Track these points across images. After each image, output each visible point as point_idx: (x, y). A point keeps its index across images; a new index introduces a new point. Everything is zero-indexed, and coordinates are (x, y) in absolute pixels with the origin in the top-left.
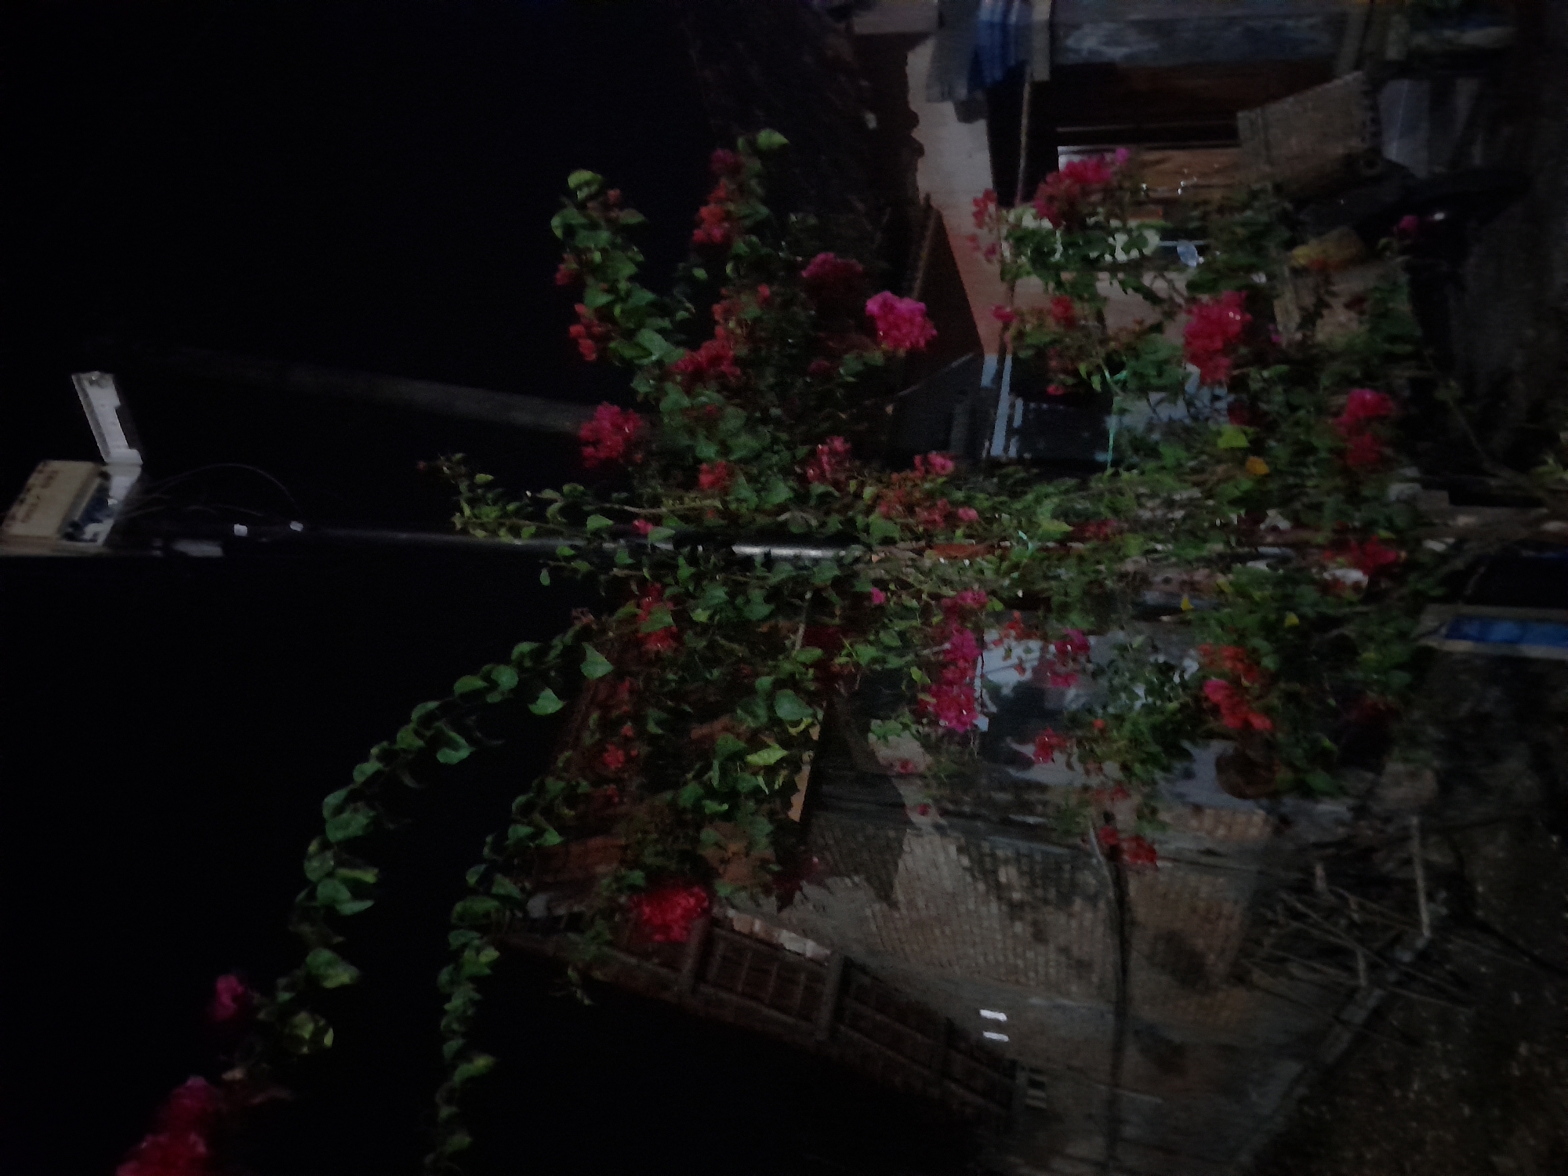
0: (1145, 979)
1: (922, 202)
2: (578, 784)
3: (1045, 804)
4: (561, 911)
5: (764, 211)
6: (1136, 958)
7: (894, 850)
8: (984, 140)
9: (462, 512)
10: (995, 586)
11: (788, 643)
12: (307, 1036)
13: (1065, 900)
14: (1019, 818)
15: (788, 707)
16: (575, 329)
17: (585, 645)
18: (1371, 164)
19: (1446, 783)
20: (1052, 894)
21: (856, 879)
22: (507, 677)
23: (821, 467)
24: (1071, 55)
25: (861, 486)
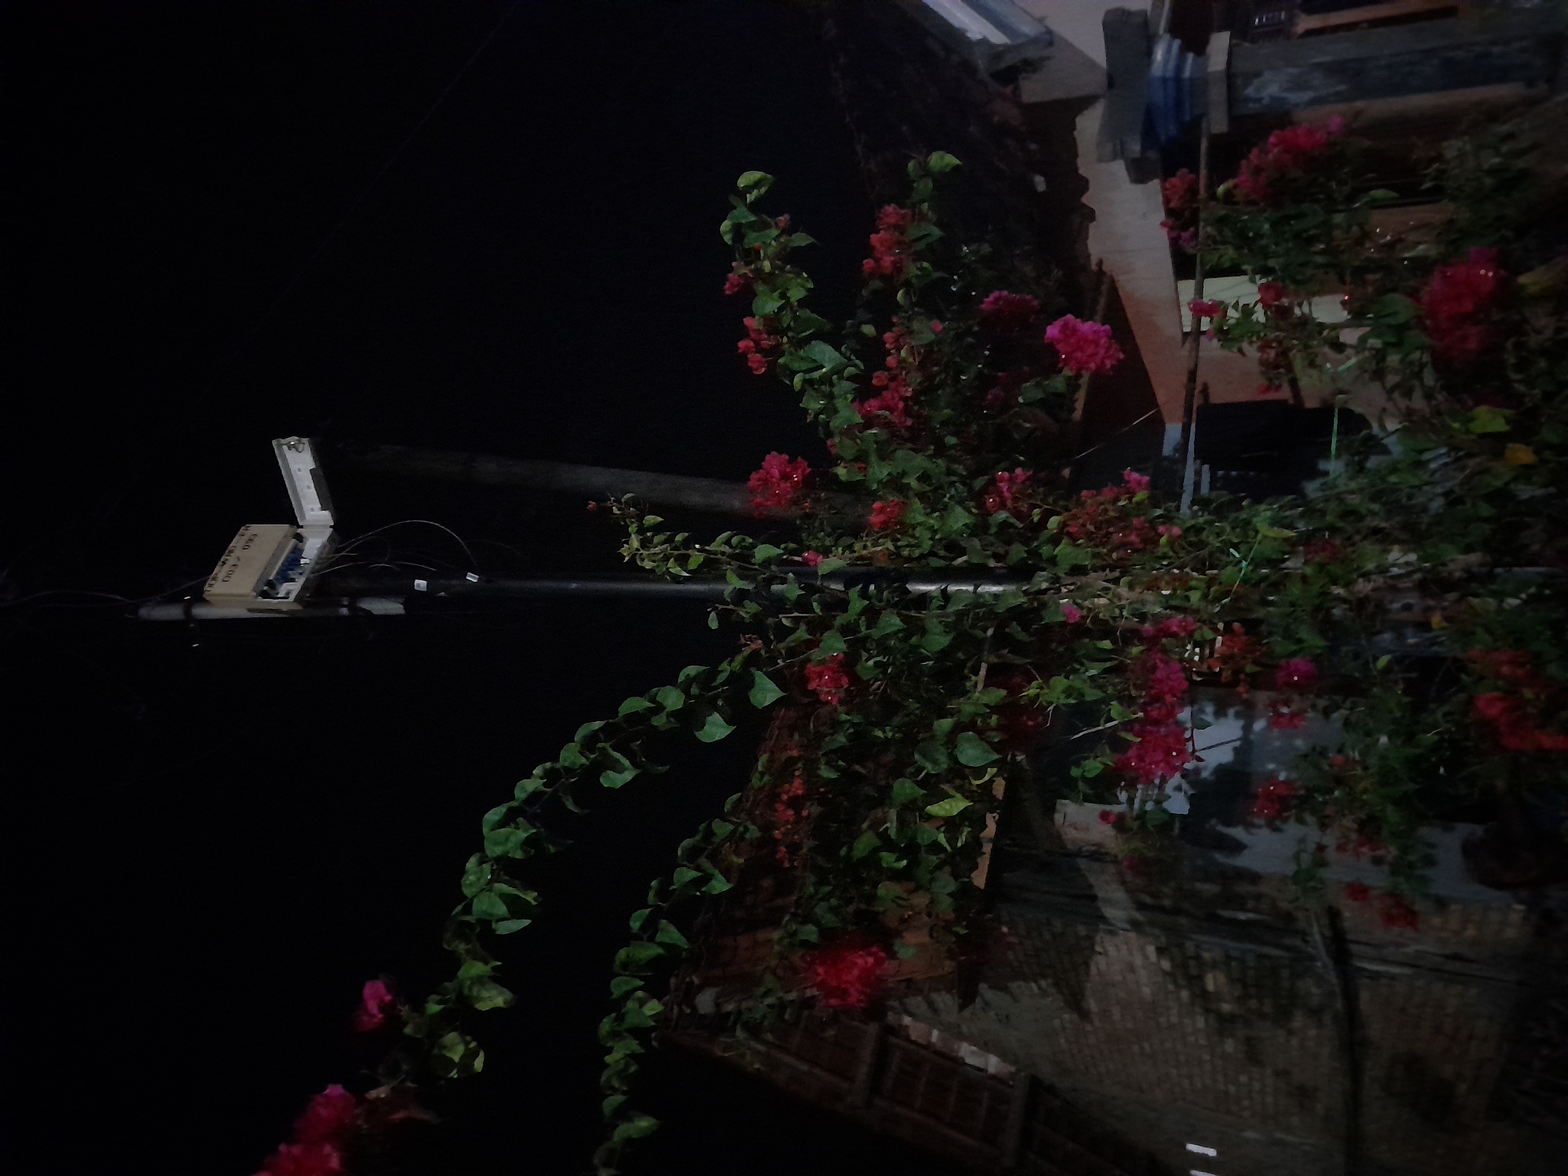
0: (1380, 1112)
1: (1094, 267)
2: (746, 829)
3: (1259, 897)
4: (730, 1007)
5: (936, 232)
7: (1084, 951)
8: (1158, 201)
9: (630, 544)
11: (968, 684)
12: (456, 1059)
13: (1282, 1016)
14: (1226, 914)
15: (971, 753)
16: (743, 344)
17: (753, 670)
20: (1268, 1008)
21: (1043, 983)
22: (673, 699)
23: (1000, 494)
24: (1251, 105)
25: (1046, 515)
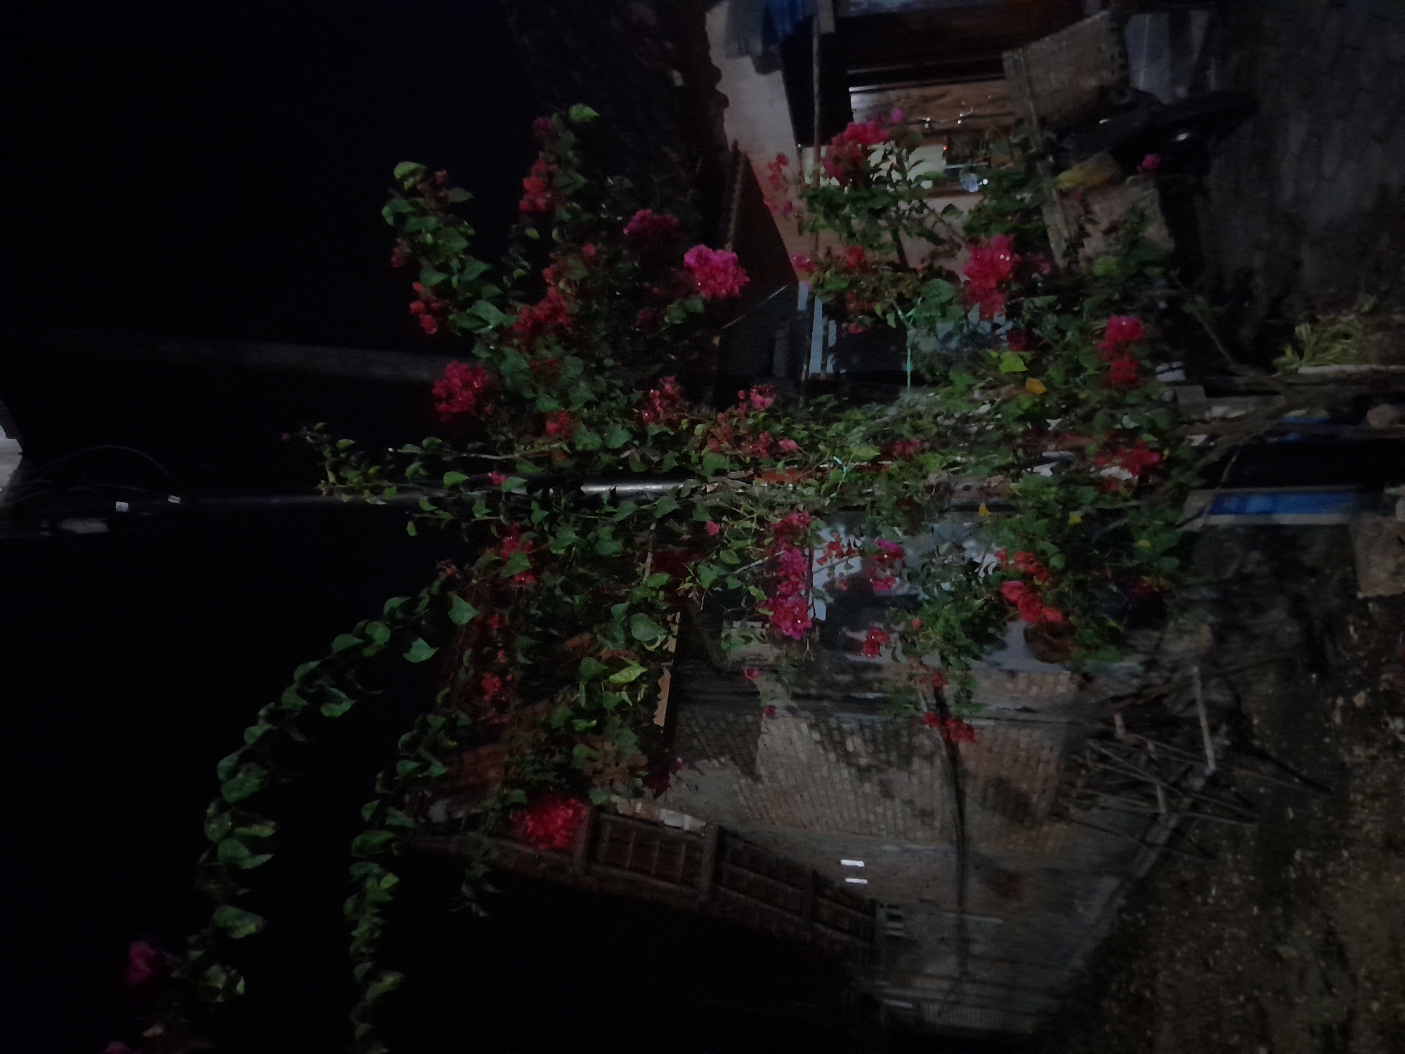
0: (980, 820)
1: (730, 147)
2: (457, 718)
3: (881, 681)
4: (460, 814)
5: (581, 180)
6: (971, 806)
7: (752, 733)
8: (782, 88)
9: (327, 479)
10: (818, 507)
11: (638, 571)
12: (220, 986)
13: (905, 761)
14: (857, 695)
15: (643, 630)
16: (414, 306)
17: (450, 594)
18: (1122, 94)
19: (1220, 637)
20: (894, 756)
21: (722, 760)
22: (380, 633)
23: (654, 410)
24: (852, 9)
25: (693, 423)
